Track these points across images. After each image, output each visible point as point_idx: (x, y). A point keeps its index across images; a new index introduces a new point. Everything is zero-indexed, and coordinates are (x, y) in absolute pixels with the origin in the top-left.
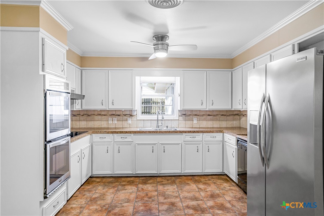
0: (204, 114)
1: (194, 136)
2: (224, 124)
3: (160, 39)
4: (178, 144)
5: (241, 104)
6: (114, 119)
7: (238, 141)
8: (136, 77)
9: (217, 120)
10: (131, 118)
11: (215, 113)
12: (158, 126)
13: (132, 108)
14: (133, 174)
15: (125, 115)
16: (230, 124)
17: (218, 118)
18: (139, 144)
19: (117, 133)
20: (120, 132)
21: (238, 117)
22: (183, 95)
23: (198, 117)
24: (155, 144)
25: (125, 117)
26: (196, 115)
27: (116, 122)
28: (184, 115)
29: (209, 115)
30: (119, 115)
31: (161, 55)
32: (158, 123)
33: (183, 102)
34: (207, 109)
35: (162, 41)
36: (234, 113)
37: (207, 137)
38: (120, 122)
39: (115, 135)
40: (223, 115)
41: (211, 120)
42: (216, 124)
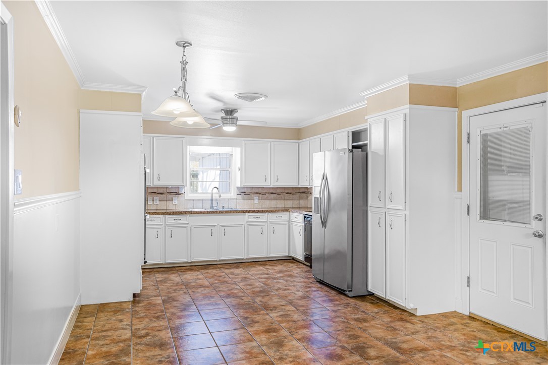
0: (267, 192)
1: (258, 216)
2: (289, 204)
3: (229, 113)
4: (240, 226)
5: (308, 180)
6: (155, 198)
7: (305, 217)
8: (188, 146)
9: (281, 199)
10: (178, 197)
11: (279, 191)
12: (212, 207)
13: (183, 184)
14: (187, 263)
15: (170, 193)
16: (296, 203)
17: (283, 197)
18: (195, 227)
19: (169, 213)
20: (173, 212)
21: (304, 195)
22: (244, 169)
23: (260, 195)
24: (214, 226)
25: (170, 196)
26: (257, 193)
27: (158, 202)
28: (243, 193)
29: (272, 193)
30: (162, 194)
31: (230, 129)
32: (212, 203)
33: (244, 177)
34: (271, 186)
35: (231, 115)
36: (301, 191)
37: (272, 217)
38: (163, 203)
39: (167, 216)
40: (288, 193)
41: (275, 199)
42: (281, 204)
